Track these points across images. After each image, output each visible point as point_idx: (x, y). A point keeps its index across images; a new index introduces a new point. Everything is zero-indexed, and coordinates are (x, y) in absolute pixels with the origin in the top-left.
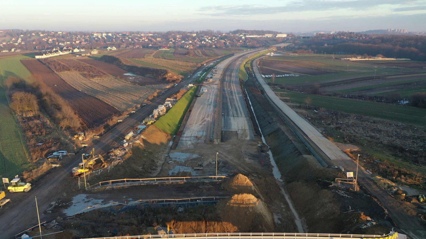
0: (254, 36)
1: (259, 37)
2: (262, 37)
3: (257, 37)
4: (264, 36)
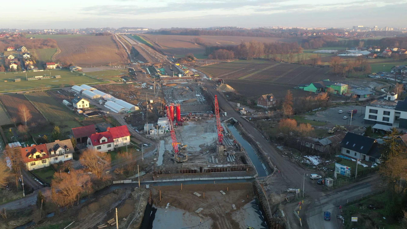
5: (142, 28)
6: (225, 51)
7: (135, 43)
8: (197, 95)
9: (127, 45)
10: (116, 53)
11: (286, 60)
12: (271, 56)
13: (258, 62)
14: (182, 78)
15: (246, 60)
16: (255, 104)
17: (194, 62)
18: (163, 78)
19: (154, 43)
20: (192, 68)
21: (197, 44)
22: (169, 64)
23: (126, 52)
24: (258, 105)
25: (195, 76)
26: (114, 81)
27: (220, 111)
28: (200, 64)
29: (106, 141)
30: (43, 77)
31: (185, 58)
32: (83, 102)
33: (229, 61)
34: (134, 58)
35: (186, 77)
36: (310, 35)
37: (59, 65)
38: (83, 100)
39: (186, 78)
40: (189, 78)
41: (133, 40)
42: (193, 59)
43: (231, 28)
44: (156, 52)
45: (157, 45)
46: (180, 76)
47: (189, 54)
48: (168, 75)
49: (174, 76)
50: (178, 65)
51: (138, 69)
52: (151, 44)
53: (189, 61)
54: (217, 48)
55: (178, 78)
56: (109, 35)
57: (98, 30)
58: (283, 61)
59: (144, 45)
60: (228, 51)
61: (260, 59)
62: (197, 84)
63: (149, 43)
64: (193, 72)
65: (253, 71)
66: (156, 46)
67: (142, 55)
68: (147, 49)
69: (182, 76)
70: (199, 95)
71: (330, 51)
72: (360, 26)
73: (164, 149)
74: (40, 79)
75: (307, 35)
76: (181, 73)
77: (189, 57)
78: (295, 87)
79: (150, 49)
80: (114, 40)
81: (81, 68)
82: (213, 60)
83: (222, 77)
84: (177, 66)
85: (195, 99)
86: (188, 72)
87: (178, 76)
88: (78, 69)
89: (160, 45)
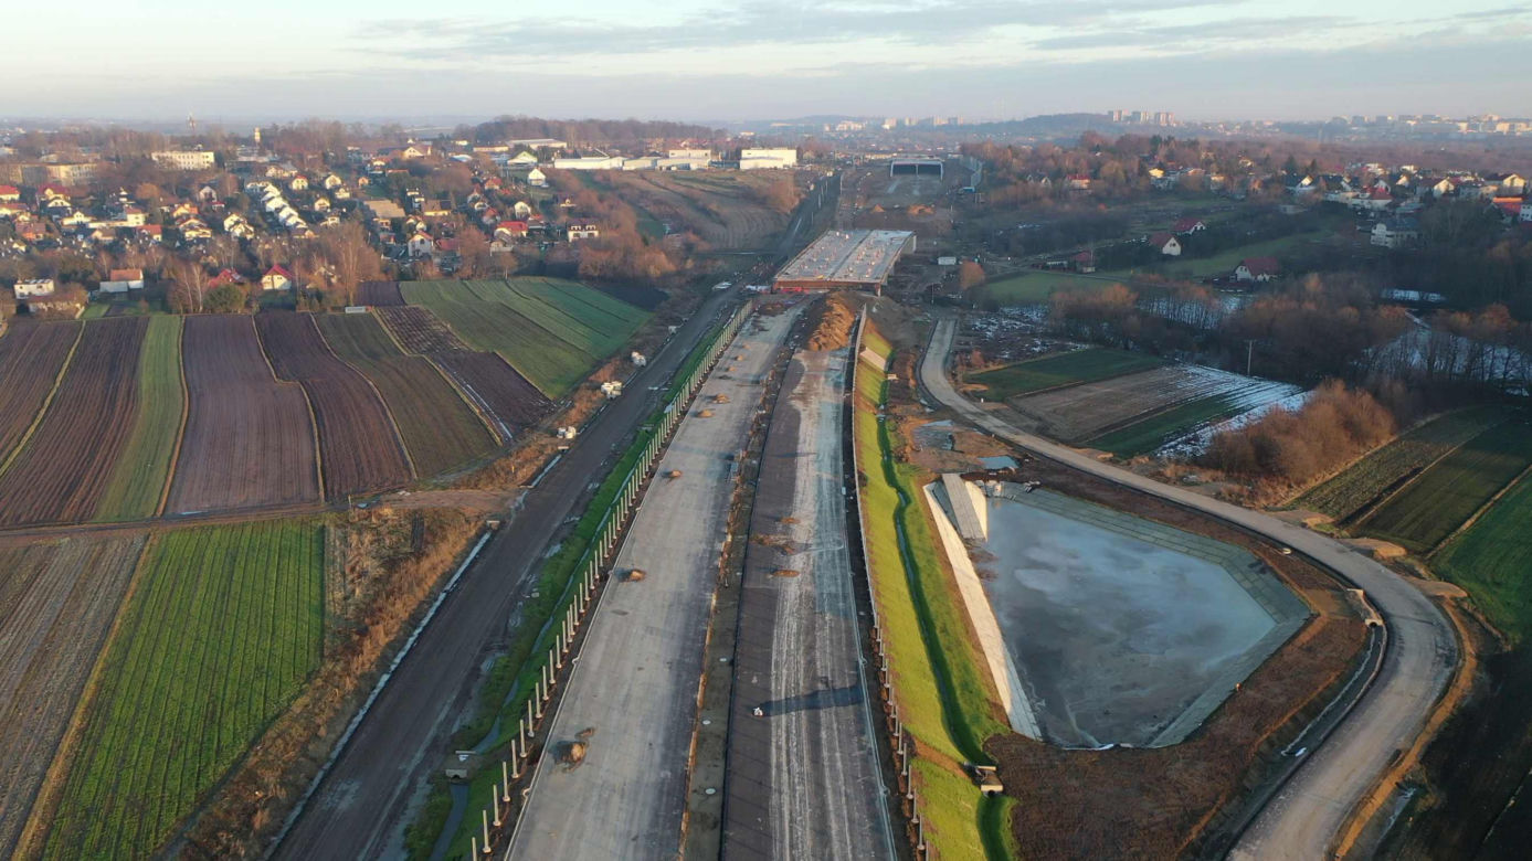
0: (606, 164)
1: (631, 165)
2: (652, 170)
3: (619, 171)
4: (663, 163)
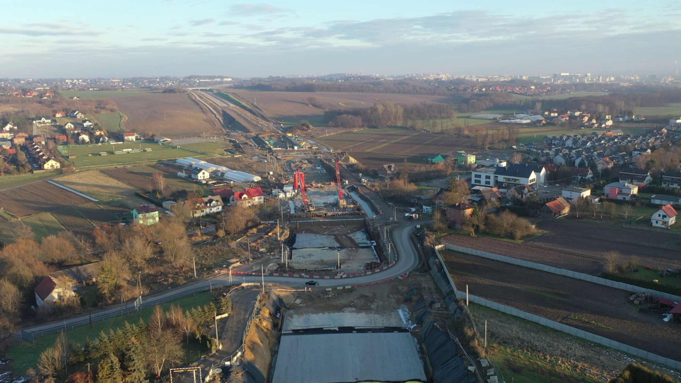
5: (222, 78)
6: (350, 116)
7: (225, 105)
8: (317, 168)
9: (215, 108)
10: (204, 120)
11: (428, 129)
12: (410, 123)
13: (393, 132)
14: (298, 151)
15: (377, 128)
16: (378, 175)
17: (310, 131)
18: (277, 150)
19: (252, 105)
20: (308, 139)
21: (312, 105)
22: (279, 135)
23: (216, 117)
24: (380, 175)
25: (313, 148)
26: (219, 154)
27: (341, 180)
28: (317, 134)
29: (247, 198)
30: (132, 150)
31: (298, 127)
32: (204, 173)
33: (356, 130)
34: (230, 126)
35: (302, 149)
36: (476, 91)
37: (139, 136)
38: (203, 171)
39: (304, 151)
40: (306, 151)
41: (221, 101)
42: (308, 127)
43: (363, 78)
44: (257, 118)
45: (257, 107)
46: (296, 148)
47: (303, 122)
48: (279, 147)
49: (288, 148)
50: (290, 135)
51: (241, 141)
52: (248, 107)
53: (303, 130)
54: (340, 113)
55: (293, 150)
56: (183, 92)
57: (152, 80)
58: (424, 130)
59: (238, 107)
60: (353, 116)
61: (396, 127)
62: (317, 157)
63: (244, 104)
64: (310, 144)
65: (384, 143)
66: (255, 109)
67: (239, 121)
68: (244, 114)
69: (298, 148)
70: (319, 168)
71: (491, 116)
72: (565, 74)
73: (294, 205)
74: (128, 152)
75: (472, 90)
76: (296, 145)
77: (304, 125)
78: (424, 159)
79: (249, 114)
80: (194, 101)
81: (170, 140)
82: (335, 129)
83: (345, 150)
84: (290, 137)
85: (316, 171)
86: (304, 143)
87: (293, 148)
88: (167, 140)
89: (261, 109)
